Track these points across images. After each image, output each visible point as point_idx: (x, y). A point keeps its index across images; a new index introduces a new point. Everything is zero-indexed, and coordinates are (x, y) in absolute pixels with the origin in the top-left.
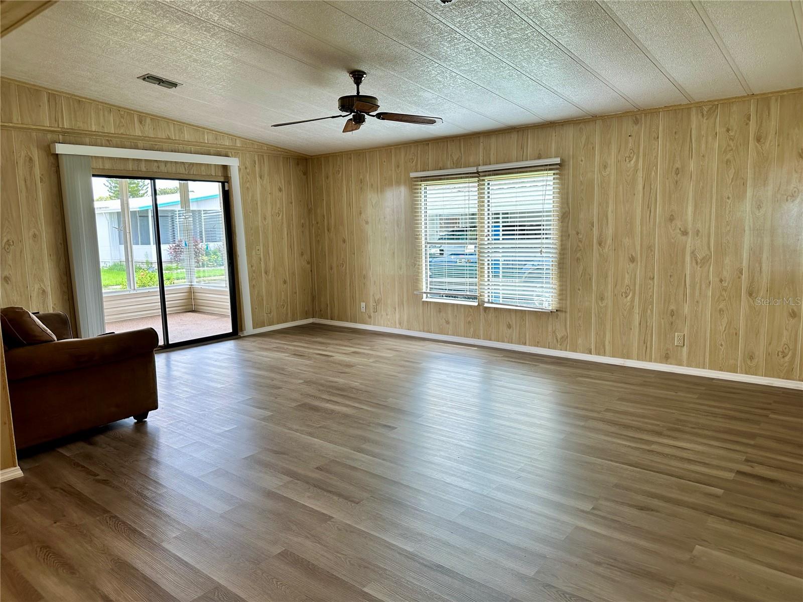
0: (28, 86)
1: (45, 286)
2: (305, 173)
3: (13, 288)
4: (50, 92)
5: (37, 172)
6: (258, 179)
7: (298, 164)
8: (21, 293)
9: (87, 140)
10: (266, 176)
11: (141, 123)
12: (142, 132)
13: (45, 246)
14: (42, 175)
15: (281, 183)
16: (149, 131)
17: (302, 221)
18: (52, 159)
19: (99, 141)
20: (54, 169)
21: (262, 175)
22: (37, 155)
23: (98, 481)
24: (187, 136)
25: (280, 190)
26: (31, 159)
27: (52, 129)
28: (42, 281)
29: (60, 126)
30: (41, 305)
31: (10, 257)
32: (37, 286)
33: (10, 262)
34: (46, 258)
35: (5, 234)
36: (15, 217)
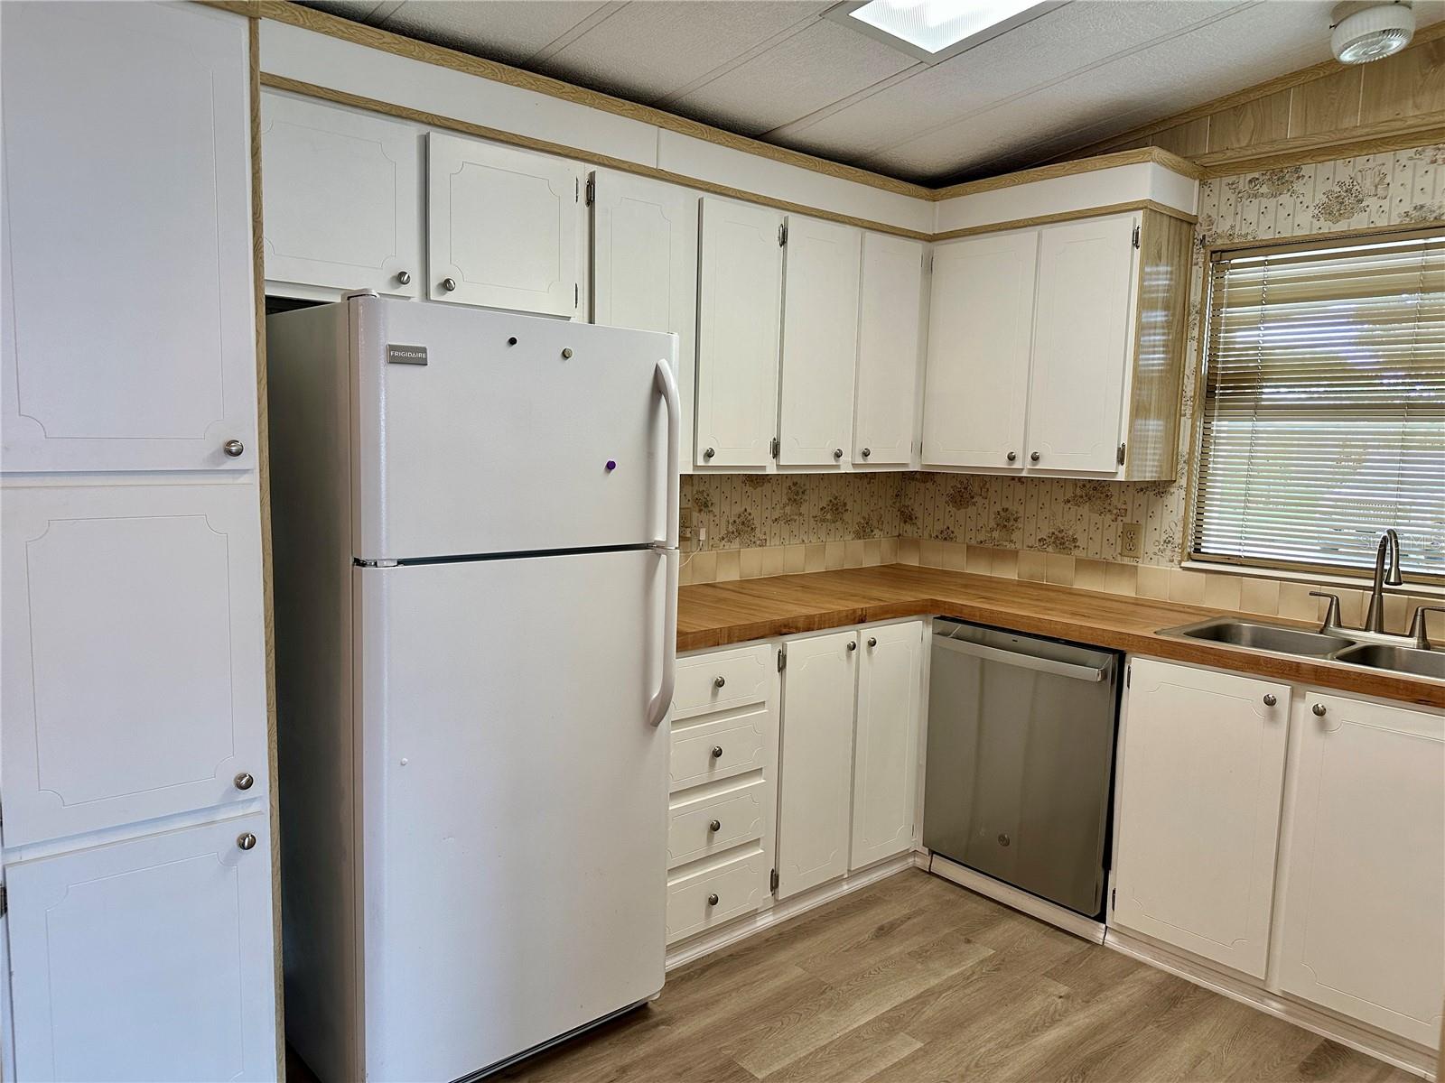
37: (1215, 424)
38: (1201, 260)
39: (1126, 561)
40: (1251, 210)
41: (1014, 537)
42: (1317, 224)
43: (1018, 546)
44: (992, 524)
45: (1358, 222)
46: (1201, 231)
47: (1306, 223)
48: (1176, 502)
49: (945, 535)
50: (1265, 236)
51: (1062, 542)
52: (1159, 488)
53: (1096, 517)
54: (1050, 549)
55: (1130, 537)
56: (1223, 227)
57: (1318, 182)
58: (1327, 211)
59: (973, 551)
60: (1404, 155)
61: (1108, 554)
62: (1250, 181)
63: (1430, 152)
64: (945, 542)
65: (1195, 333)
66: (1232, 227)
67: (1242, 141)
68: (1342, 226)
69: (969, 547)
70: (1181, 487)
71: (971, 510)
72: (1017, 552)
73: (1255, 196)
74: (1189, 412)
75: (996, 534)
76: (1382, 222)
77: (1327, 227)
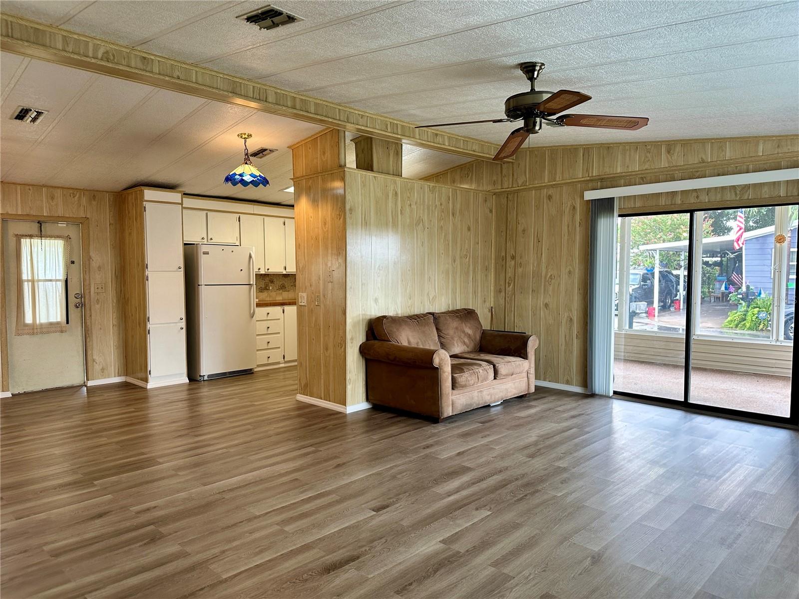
1: (572, 315)
3: (550, 313)
5: (578, 217)
8: (554, 317)
12: (669, 162)
13: (576, 281)
16: (679, 159)
19: (633, 180)
22: (579, 203)
27: (584, 179)
28: (571, 310)
31: (551, 288)
32: (566, 315)
35: (550, 270)
36: (558, 256)
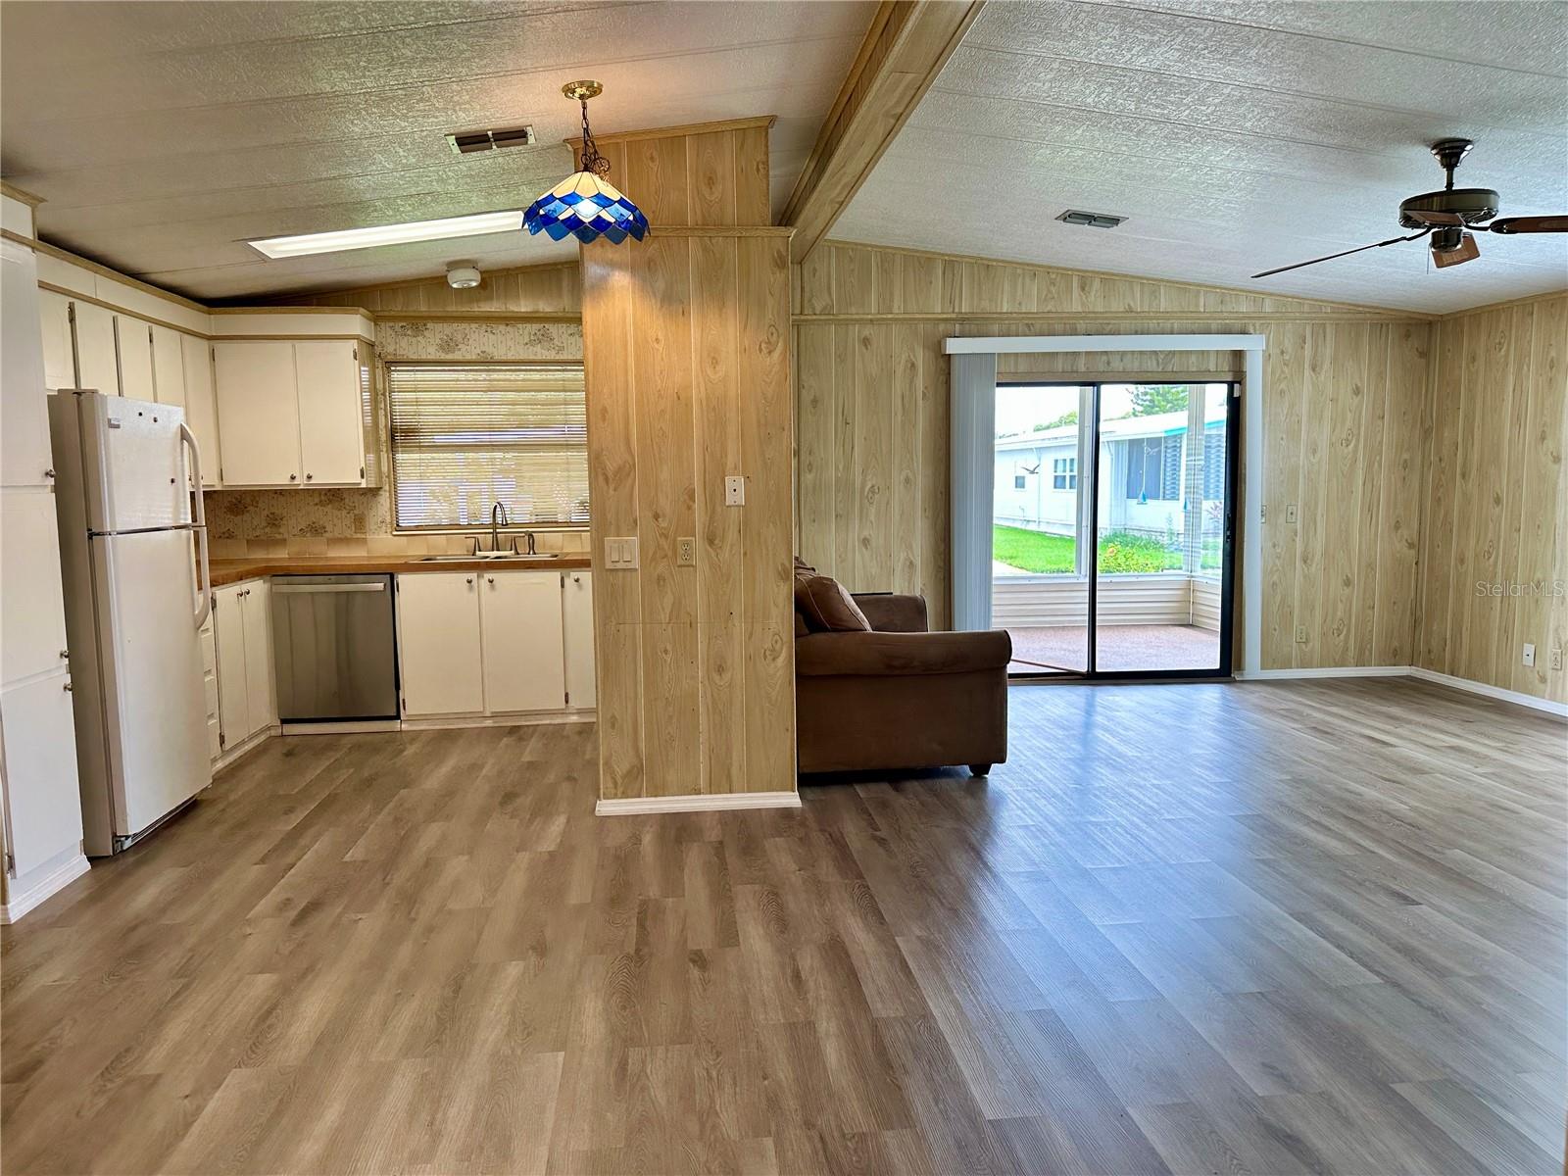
0: (918, 254)
1: (913, 556)
2: (1424, 354)
3: (872, 556)
4: (946, 258)
5: (920, 383)
6: (1307, 372)
7: (1407, 336)
8: (882, 563)
9: (996, 328)
10: (1326, 365)
11: (1083, 289)
12: (1083, 304)
13: (919, 496)
14: (926, 388)
15: (1361, 378)
16: (1095, 302)
17: (1406, 456)
18: (942, 364)
19: (1013, 328)
20: (943, 378)
21: (1316, 365)
22: (921, 357)
23: (874, 838)
24: (1165, 302)
25: (1357, 391)
26: (913, 365)
27: (945, 316)
28: (911, 547)
29: (957, 310)
30: (907, 584)
31: (875, 508)
32: (903, 556)
33: (872, 518)
34: (919, 512)
35: (869, 477)
36: (884, 452)
37: (399, 456)
38: (380, 366)
39: (359, 536)
40: (404, 342)
41: (281, 530)
42: (438, 354)
43: (286, 536)
44: (264, 524)
45: (457, 356)
46: (378, 350)
47: (433, 353)
48: (384, 498)
49: (227, 535)
50: (415, 357)
51: (316, 530)
52: (373, 492)
53: (336, 512)
54: (308, 535)
55: (360, 522)
56: (390, 349)
57: (435, 334)
58: (441, 347)
59: (252, 543)
60: (474, 326)
61: (349, 533)
62: (402, 327)
63: (484, 327)
64: (229, 541)
65: (383, 406)
66: (395, 350)
67: (397, 307)
68: (450, 357)
69: (248, 541)
70: (385, 491)
71: (247, 517)
72: (285, 540)
73: (405, 335)
74: (385, 449)
75: (267, 530)
76: (468, 357)
77: (444, 357)
